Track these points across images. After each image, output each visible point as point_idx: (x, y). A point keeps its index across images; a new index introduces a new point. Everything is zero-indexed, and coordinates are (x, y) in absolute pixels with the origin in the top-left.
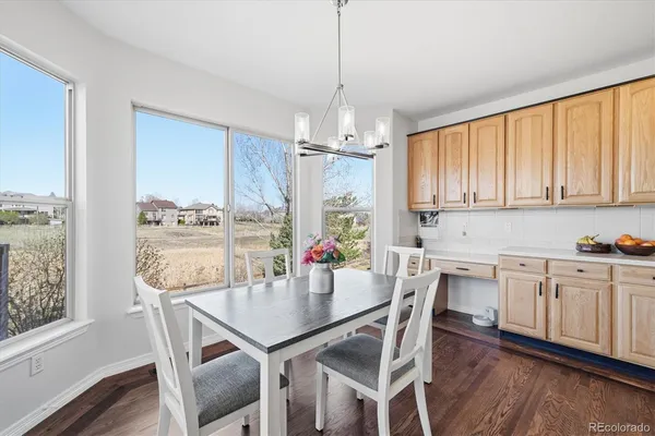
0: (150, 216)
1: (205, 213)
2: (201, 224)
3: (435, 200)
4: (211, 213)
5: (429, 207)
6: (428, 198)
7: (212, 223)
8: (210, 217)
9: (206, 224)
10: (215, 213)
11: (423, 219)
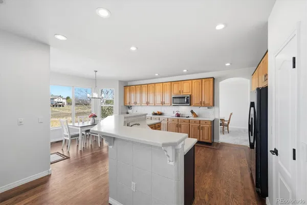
1: (56, 100)
2: (54, 106)
3: (129, 103)
4: (59, 101)
5: (128, 105)
6: (128, 103)
7: (60, 106)
8: (59, 102)
9: (56, 106)
10: (62, 100)
11: (129, 108)
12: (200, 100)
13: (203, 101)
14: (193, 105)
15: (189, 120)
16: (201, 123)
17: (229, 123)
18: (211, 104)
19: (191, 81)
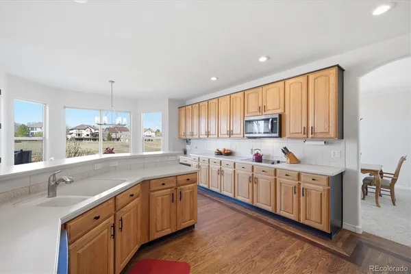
0: (113, 136)
3: (184, 134)
11: (187, 142)
12: (304, 125)
13: (311, 125)
14: (288, 135)
15: (275, 170)
16: (302, 178)
17: (394, 181)
18: (332, 133)
19: (282, 83)
